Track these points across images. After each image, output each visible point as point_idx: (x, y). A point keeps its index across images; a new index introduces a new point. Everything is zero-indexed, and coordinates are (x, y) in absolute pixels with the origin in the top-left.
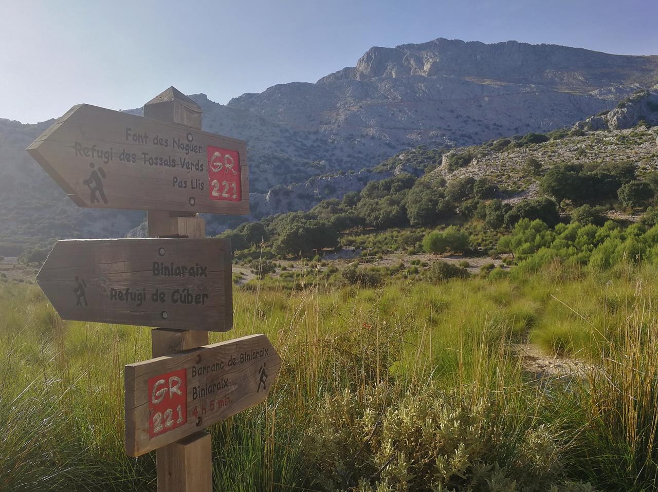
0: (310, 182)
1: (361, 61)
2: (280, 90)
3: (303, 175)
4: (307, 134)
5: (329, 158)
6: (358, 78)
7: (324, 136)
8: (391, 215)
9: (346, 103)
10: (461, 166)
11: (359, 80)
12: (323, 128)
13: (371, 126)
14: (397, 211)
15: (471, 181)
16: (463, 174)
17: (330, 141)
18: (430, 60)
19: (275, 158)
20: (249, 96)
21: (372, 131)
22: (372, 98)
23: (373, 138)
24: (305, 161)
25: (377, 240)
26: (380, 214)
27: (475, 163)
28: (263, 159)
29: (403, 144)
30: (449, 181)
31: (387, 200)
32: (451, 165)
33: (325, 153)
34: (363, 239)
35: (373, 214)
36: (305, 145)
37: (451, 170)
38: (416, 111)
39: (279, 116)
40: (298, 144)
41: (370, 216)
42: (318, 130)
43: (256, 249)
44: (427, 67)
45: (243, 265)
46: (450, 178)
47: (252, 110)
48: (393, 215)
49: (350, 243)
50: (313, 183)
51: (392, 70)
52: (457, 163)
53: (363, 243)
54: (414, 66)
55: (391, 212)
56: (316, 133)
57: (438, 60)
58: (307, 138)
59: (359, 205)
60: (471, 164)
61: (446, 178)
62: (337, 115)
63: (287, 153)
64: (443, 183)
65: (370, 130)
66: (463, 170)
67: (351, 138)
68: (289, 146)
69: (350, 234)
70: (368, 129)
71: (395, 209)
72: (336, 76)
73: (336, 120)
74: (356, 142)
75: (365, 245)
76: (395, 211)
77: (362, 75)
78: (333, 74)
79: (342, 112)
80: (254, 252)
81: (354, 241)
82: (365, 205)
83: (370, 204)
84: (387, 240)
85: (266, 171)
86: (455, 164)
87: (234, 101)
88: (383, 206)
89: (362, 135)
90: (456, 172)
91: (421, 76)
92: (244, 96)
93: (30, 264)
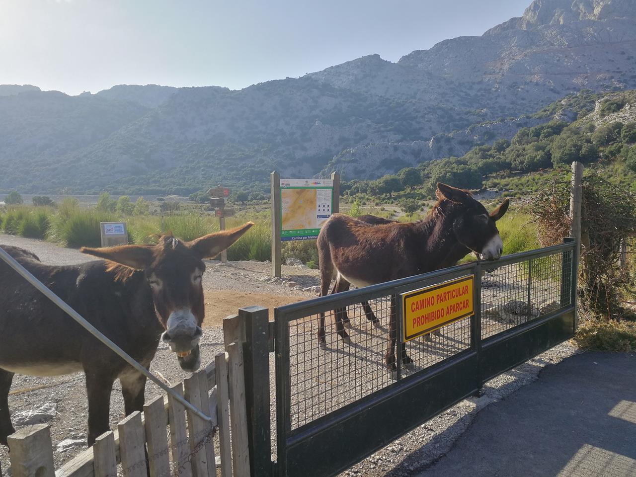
0: (470, 130)
1: (528, 10)
2: (447, 45)
3: (465, 122)
4: (471, 84)
5: (492, 105)
6: (524, 28)
7: (488, 85)
8: (535, 160)
9: (511, 53)
10: (614, 111)
11: (525, 29)
12: (487, 78)
13: (535, 74)
14: (542, 157)
15: (619, 126)
16: (613, 118)
17: (493, 89)
18: (601, 3)
19: (440, 108)
20: (418, 52)
21: (536, 78)
22: (538, 46)
23: (537, 84)
24: (468, 109)
25: (520, 182)
26: (525, 159)
27: (627, 108)
28: (428, 110)
29: (568, 89)
30: (598, 127)
31: (533, 146)
32: (603, 111)
33: (488, 101)
34: (507, 182)
35: (518, 159)
36: (469, 95)
37: (603, 115)
38: (584, 55)
39: (446, 69)
40: (463, 94)
41: (515, 161)
42: (482, 80)
43: (411, 191)
44: (597, 11)
45: (397, 205)
46: (600, 123)
47: (420, 65)
48: (537, 160)
49: (495, 185)
50: (473, 130)
51: (560, 16)
52: (609, 109)
53: (507, 185)
54: (583, 10)
55: (536, 157)
56: (480, 83)
57: (609, 3)
58: (471, 88)
59: (507, 150)
60: (623, 109)
61: (596, 124)
62: (502, 64)
63: (451, 103)
64: (592, 128)
65: (534, 77)
66: (614, 115)
67: (514, 86)
68: (454, 96)
69: (496, 178)
70: (532, 77)
71: (540, 154)
72: (502, 27)
73: (501, 69)
74: (520, 90)
75: (507, 188)
76: (539, 156)
77: (528, 24)
78: (499, 26)
79: (507, 61)
80: (409, 193)
81: (498, 184)
82: (512, 150)
83: (517, 150)
84: (529, 183)
85: (430, 121)
86: (608, 110)
87: (405, 58)
88: (529, 151)
89: (526, 82)
90: (606, 117)
91: (590, 20)
92: (413, 53)
93: (236, 203)
